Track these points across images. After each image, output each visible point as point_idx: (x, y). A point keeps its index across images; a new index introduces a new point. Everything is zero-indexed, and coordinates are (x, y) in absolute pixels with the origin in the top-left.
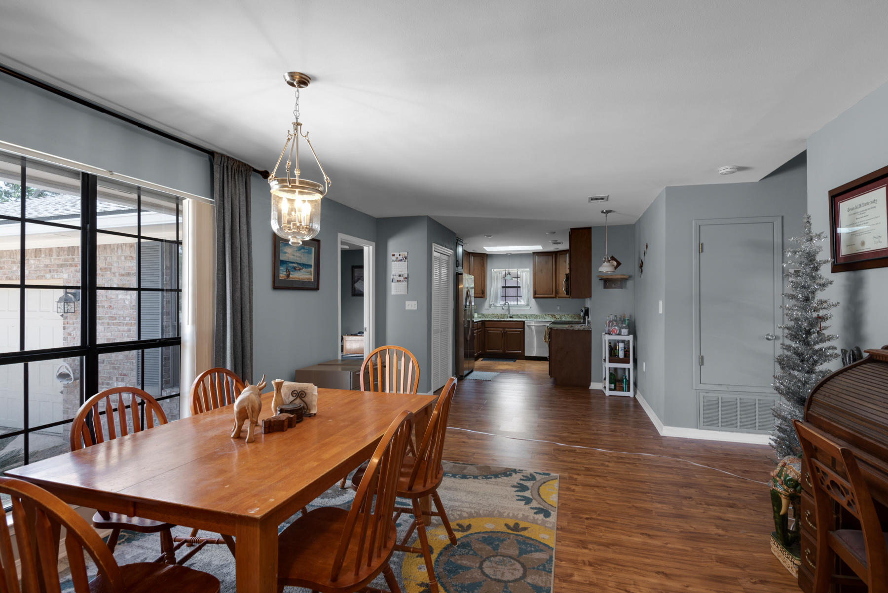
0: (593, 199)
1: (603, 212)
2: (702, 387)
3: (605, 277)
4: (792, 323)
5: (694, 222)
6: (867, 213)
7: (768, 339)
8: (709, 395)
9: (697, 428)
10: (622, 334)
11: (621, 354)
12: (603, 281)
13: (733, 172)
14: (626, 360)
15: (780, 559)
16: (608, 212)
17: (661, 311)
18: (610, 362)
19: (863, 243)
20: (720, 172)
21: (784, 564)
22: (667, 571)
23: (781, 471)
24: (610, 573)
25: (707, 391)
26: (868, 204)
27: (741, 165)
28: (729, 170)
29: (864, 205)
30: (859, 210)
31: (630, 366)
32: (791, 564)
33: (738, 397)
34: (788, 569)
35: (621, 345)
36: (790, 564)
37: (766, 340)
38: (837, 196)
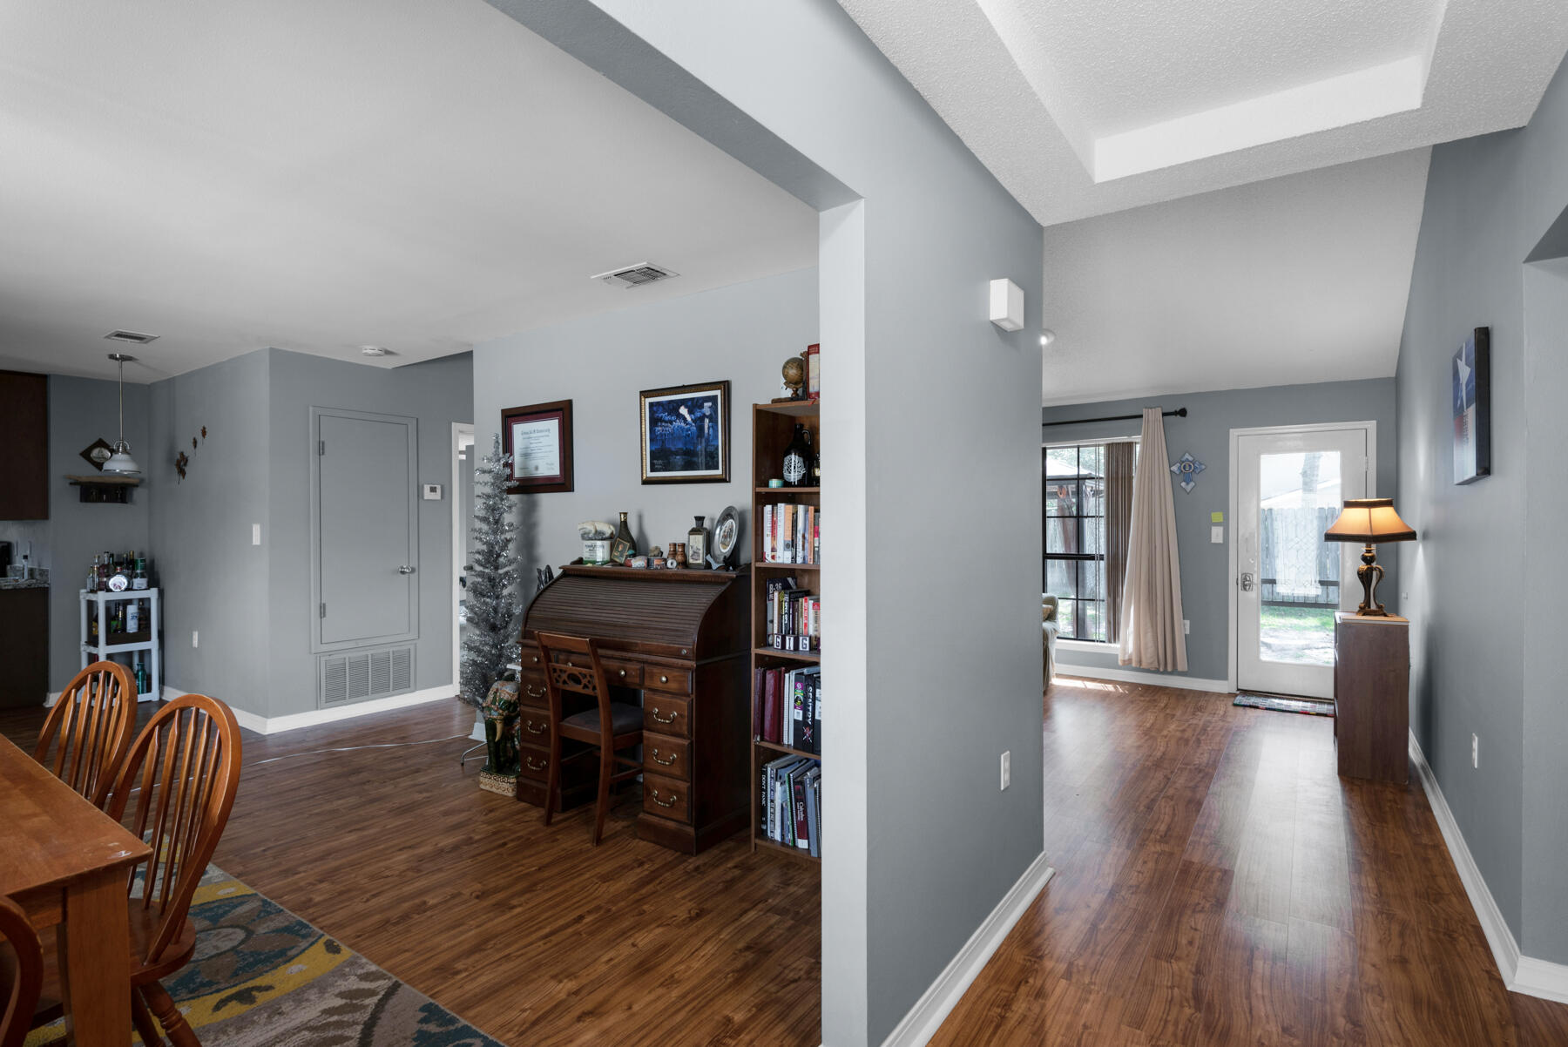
0: (119, 335)
1: (112, 357)
2: (325, 648)
3: (84, 479)
4: (484, 548)
5: (311, 409)
6: (541, 439)
7: (403, 573)
8: (334, 657)
9: (317, 709)
10: (135, 587)
11: (132, 626)
12: (78, 487)
13: (379, 355)
14: (143, 634)
15: (494, 790)
16: (124, 358)
17: (256, 540)
18: (109, 642)
19: (537, 468)
20: (365, 351)
21: (499, 791)
22: (408, 844)
23: (495, 698)
24: (353, 875)
25: (330, 653)
26: (541, 431)
27: (389, 349)
28: (376, 352)
29: (538, 431)
30: (532, 435)
31: (153, 645)
32: (505, 785)
33: (369, 653)
34: (504, 793)
35: (132, 610)
36: (504, 787)
37: (401, 575)
38: (512, 416)
